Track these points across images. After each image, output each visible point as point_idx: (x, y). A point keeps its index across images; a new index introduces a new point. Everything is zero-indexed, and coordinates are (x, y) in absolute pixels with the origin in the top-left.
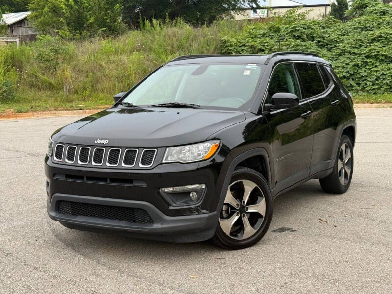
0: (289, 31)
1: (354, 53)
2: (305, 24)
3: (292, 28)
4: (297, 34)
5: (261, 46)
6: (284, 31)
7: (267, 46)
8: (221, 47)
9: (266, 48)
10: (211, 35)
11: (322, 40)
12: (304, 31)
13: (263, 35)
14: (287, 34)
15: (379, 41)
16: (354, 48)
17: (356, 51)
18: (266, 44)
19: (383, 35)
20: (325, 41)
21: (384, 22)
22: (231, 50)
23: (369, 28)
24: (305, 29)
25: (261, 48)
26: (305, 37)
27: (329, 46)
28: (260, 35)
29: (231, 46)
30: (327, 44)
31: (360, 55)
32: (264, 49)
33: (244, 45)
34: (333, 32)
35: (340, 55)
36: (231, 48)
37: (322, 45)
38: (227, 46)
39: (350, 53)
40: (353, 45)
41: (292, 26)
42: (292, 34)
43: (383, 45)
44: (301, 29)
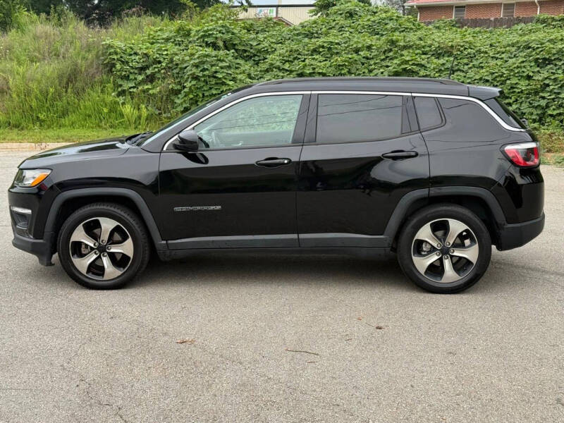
0: (200, 35)
1: (283, 69)
2: (223, 26)
3: (204, 31)
4: (210, 40)
5: (158, 56)
6: (195, 36)
7: (167, 55)
8: (103, 55)
9: (164, 59)
10: (92, 38)
11: (249, 49)
12: (219, 35)
13: (167, 40)
14: (197, 40)
15: (320, 53)
16: (286, 61)
17: (287, 66)
18: (165, 53)
19: (325, 45)
20: (251, 51)
21: (337, 26)
22: (114, 59)
23: (316, 35)
24: (223, 33)
25: (157, 58)
26: (221, 44)
27: (257, 58)
28: (163, 39)
29: (116, 53)
30: (255, 55)
31: (291, 72)
32: (162, 60)
33: (136, 54)
34: (265, 38)
35: (267, 71)
36: (115, 57)
37: (248, 56)
38: (110, 54)
39: (279, 68)
40: (285, 58)
41: (206, 28)
42: (203, 40)
43: (324, 59)
44: (215, 33)
